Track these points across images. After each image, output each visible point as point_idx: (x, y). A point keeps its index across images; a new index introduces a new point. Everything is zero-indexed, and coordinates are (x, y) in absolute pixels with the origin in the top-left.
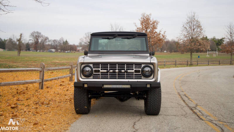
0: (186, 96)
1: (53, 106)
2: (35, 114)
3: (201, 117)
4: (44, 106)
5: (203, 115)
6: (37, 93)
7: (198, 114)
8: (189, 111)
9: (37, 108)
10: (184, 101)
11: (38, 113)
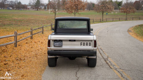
0: (102, 50)
1: (27, 61)
2: (19, 68)
3: (111, 66)
4: (22, 61)
5: (112, 65)
6: (14, 51)
7: (109, 64)
8: (104, 62)
9: (19, 63)
10: (101, 54)
11: (20, 67)
